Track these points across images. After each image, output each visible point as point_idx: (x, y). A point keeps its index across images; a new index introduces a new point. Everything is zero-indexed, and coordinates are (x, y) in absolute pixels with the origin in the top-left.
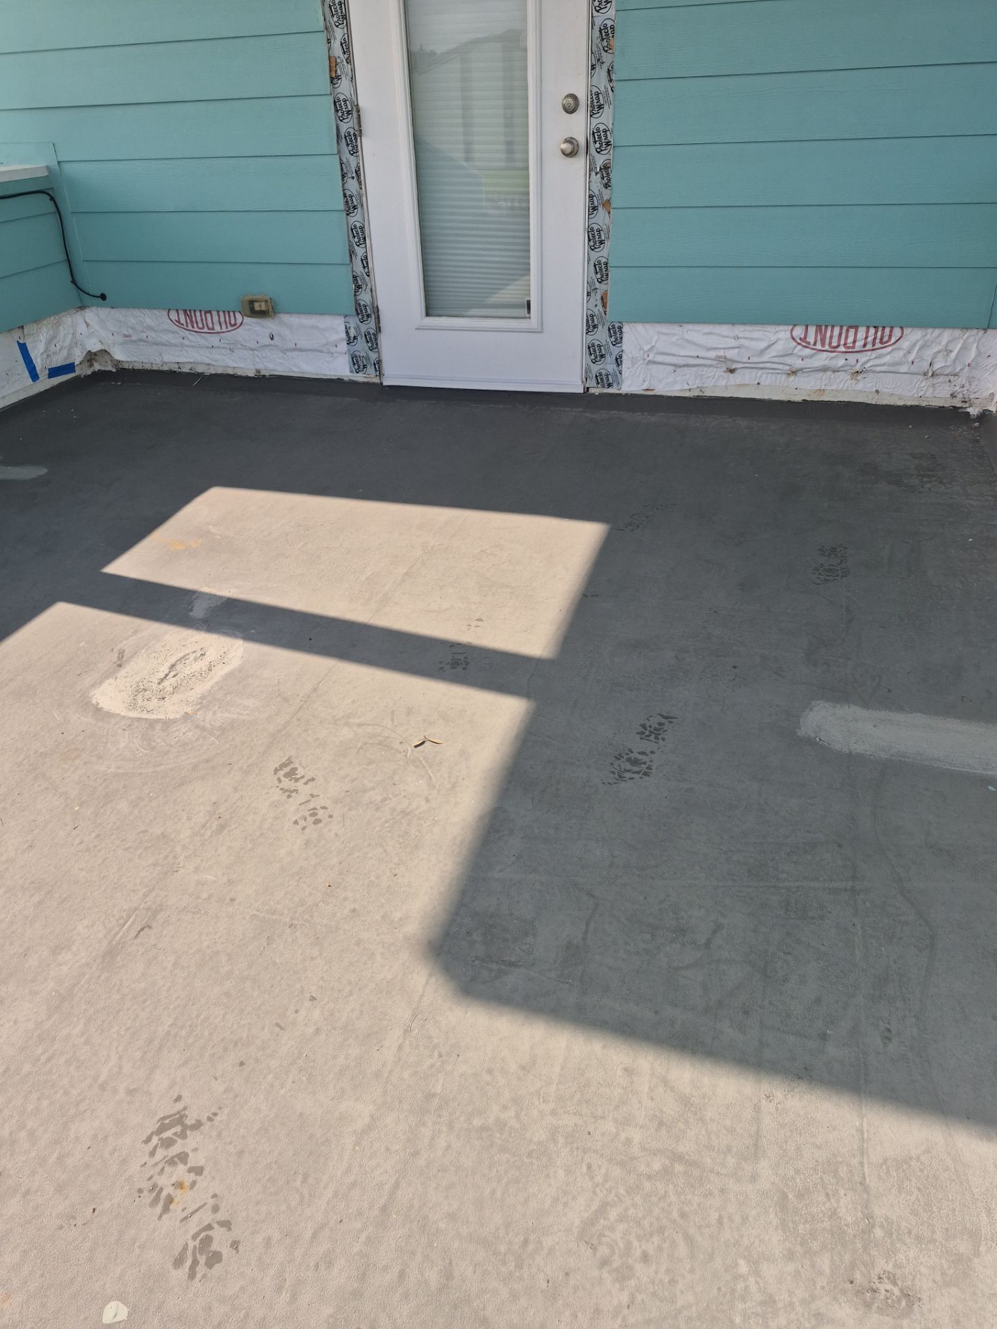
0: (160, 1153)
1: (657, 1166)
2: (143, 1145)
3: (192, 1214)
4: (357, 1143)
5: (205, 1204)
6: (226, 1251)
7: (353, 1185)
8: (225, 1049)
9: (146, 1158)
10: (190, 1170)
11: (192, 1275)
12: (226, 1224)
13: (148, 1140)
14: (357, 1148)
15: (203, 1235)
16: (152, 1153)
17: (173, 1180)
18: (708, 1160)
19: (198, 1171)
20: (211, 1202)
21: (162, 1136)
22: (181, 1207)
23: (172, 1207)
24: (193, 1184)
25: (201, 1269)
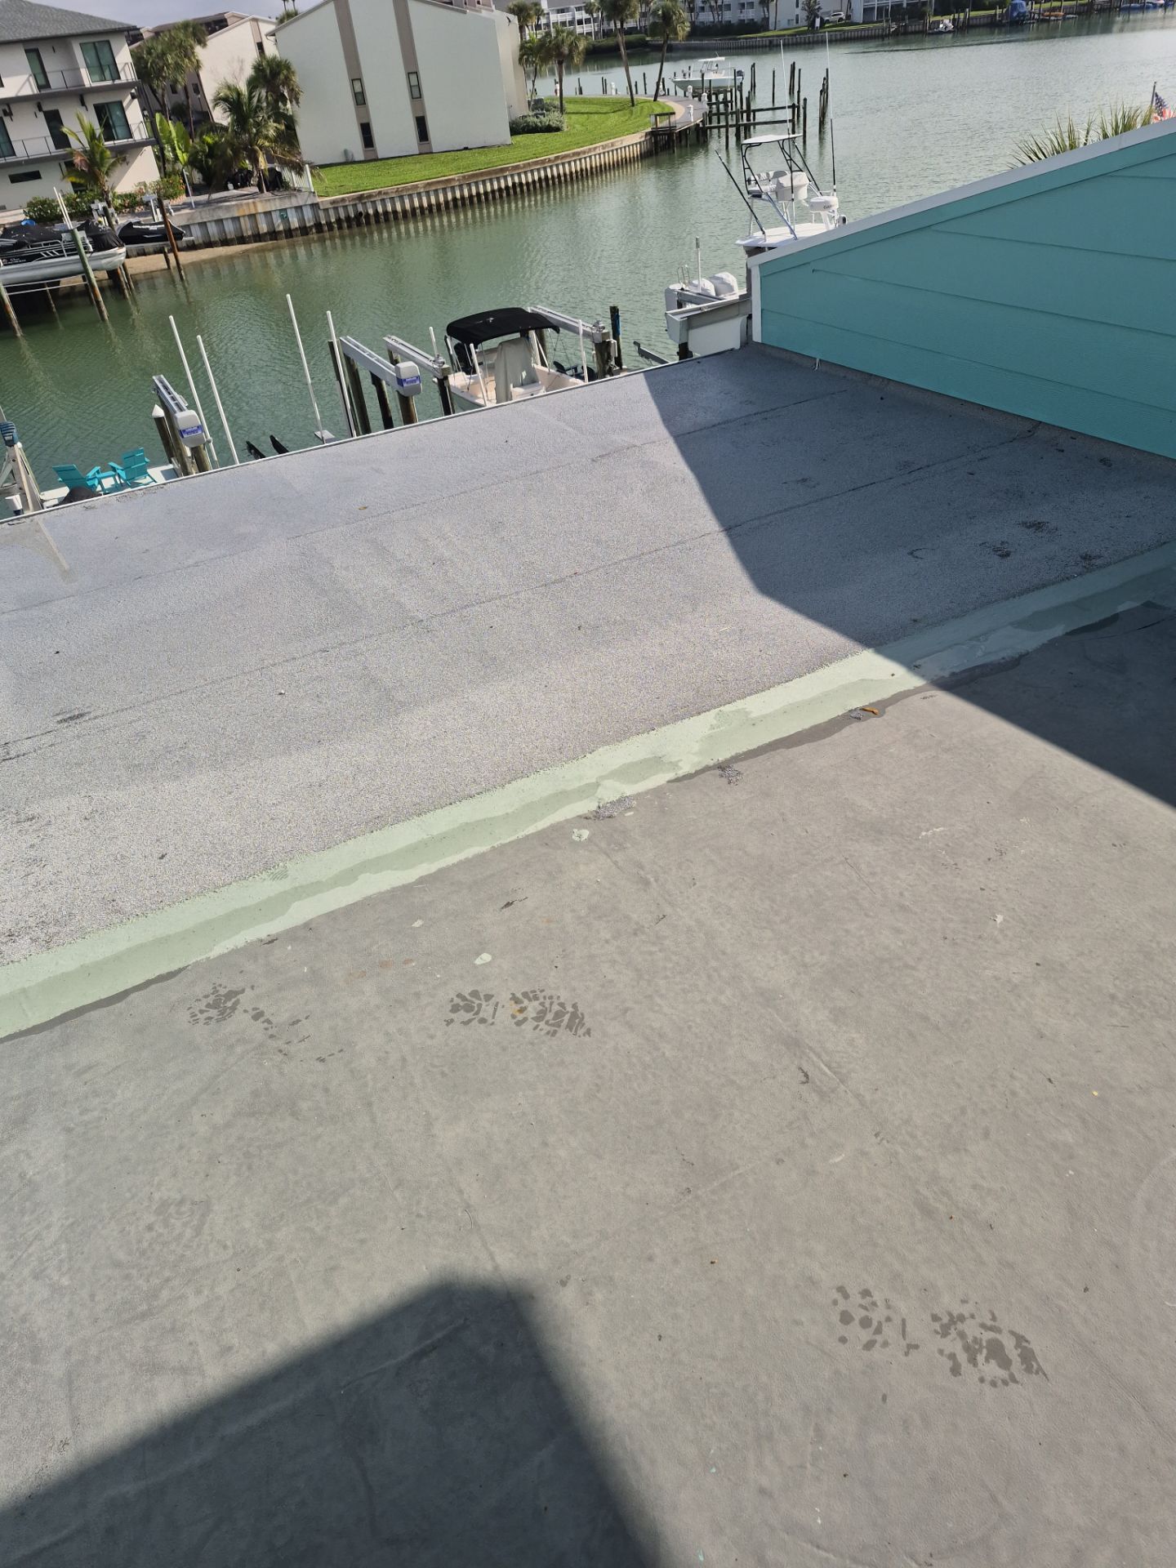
0: (556, 1008)
1: (165, 1294)
2: (573, 1003)
3: (495, 1010)
4: (428, 1113)
5: (493, 1018)
6: (453, 1016)
7: (405, 1097)
8: (600, 1077)
9: (562, 1000)
10: (525, 1019)
11: (459, 996)
12: (466, 1023)
13: (575, 1006)
14: (424, 1113)
15: (476, 1009)
16: (562, 1005)
17: (529, 1009)
18: (116, 1334)
19: (519, 1024)
20: (490, 1020)
21: (569, 1014)
22: (507, 1005)
23: (513, 1002)
24: (513, 1017)
25: (457, 1000)
